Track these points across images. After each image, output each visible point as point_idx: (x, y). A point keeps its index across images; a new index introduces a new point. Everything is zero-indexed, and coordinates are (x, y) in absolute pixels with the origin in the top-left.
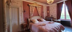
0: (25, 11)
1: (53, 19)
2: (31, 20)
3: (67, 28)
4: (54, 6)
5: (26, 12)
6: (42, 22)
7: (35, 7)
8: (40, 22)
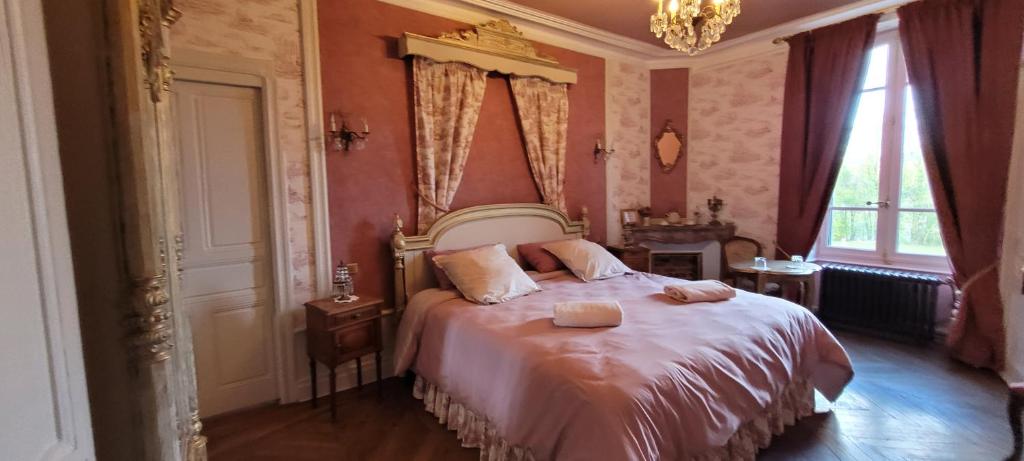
0: (347, 136)
1: (731, 248)
2: (427, 257)
3: (887, 365)
4: (754, 76)
5: (360, 146)
6: (571, 286)
7: (494, 74)
8: (552, 285)
